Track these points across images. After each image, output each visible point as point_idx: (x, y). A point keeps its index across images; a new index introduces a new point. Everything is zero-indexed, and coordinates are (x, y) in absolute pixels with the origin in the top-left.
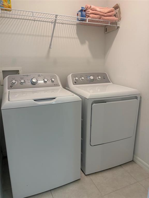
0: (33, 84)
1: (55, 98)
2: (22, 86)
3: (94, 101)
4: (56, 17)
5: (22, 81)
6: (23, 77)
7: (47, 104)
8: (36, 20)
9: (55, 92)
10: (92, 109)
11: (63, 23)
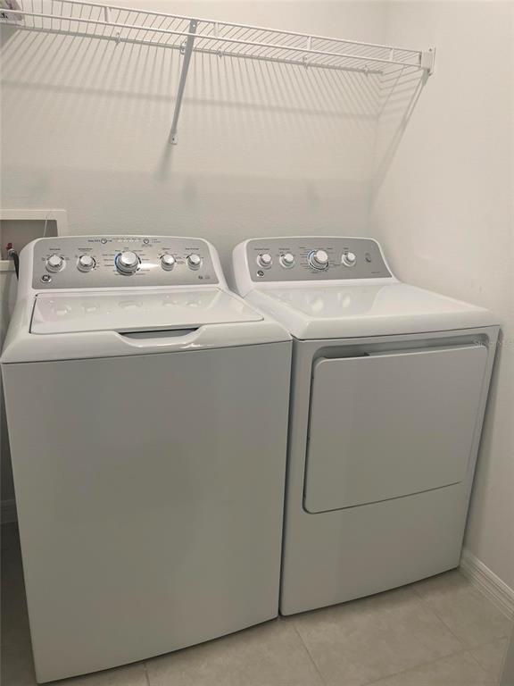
0: (126, 270)
1: (196, 329)
2: (85, 276)
3: (322, 348)
4: (193, 30)
5: (86, 260)
6: (90, 245)
7: (170, 350)
8: (122, 40)
9: (200, 302)
10: (312, 378)
11: (222, 50)
